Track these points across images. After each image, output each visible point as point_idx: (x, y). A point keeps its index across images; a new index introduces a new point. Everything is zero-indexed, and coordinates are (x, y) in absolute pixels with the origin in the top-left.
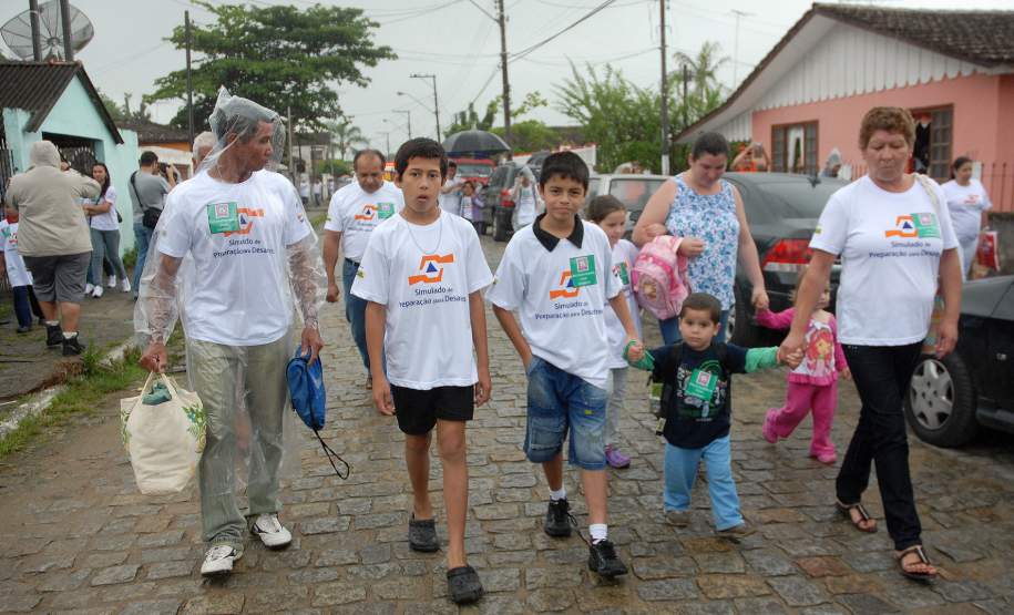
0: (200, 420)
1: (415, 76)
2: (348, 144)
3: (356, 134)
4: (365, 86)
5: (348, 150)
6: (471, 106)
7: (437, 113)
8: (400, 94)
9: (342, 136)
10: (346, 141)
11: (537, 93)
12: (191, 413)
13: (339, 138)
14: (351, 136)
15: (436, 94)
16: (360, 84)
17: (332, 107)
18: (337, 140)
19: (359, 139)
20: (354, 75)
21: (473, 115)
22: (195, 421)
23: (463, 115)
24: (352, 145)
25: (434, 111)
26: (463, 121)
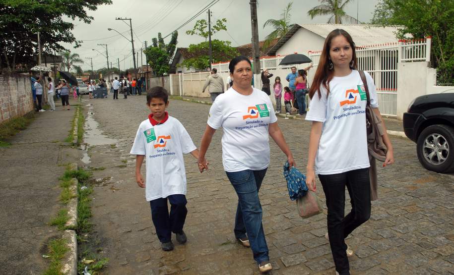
1: (119, 19)
2: (71, 63)
3: (77, 58)
4: (89, 22)
5: (71, 66)
7: (132, 41)
8: (110, 29)
9: (68, 59)
10: (70, 61)
11: (224, 20)
13: (66, 60)
14: (73, 59)
15: (131, 30)
16: (86, 21)
17: (68, 35)
18: (65, 61)
19: (77, 60)
20: (82, 15)
21: (161, 41)
23: (154, 40)
24: (74, 64)
25: (131, 40)
26: (155, 45)
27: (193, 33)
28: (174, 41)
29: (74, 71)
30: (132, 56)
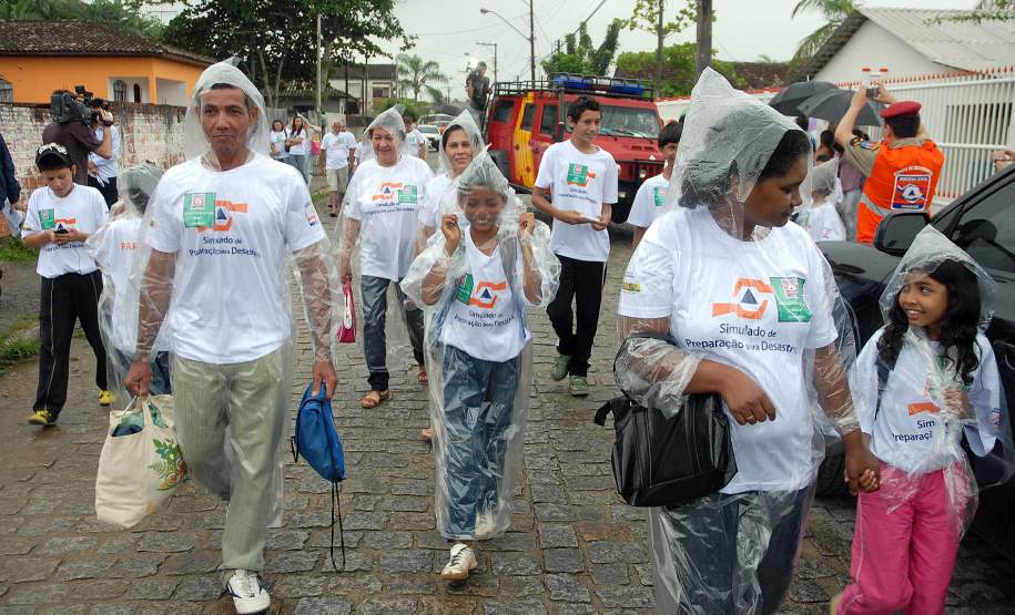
0: (172, 457)
2: (423, 81)
3: (433, 70)
5: (422, 88)
6: (583, 26)
7: (532, 39)
8: (484, 11)
9: (416, 72)
10: (420, 77)
12: (161, 448)
13: (413, 74)
14: (427, 72)
15: (532, 13)
19: (436, 76)
21: (586, 40)
22: (163, 457)
23: (570, 39)
24: (428, 83)
25: (529, 36)
26: (571, 49)
27: (634, 25)
28: (611, 42)
29: (428, 99)
30: (530, 72)
